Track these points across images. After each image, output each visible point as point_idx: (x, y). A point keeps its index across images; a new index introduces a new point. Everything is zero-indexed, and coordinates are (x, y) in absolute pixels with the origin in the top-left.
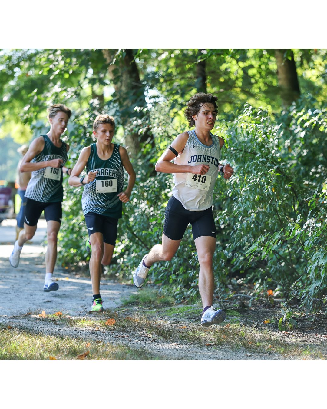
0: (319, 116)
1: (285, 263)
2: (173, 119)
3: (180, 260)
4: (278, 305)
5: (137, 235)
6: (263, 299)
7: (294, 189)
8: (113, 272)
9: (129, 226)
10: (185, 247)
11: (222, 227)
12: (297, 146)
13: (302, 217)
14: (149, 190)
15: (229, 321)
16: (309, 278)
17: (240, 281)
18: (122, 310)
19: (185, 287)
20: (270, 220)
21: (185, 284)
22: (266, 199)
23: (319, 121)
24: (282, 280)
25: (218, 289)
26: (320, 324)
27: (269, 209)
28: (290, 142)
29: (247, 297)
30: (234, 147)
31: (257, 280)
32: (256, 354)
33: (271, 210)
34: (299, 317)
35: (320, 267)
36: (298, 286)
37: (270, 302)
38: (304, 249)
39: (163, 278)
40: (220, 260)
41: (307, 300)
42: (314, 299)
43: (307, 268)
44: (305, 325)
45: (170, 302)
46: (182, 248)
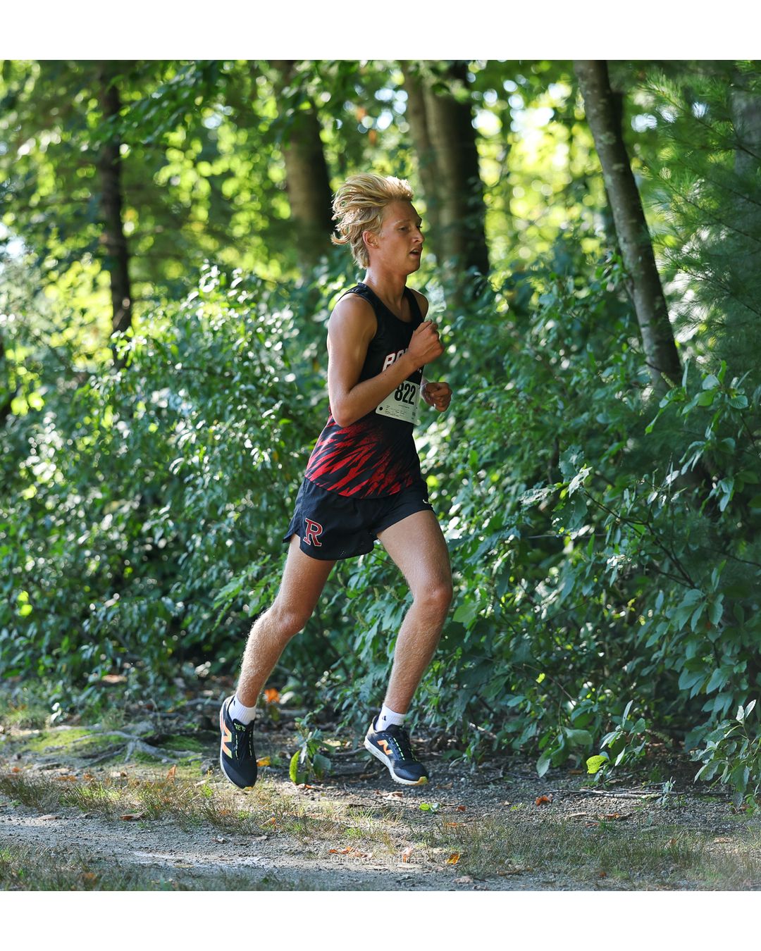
4: (290, 724)
10: (73, 591)
11: (162, 544)
15: (176, 761)
16: (359, 661)
17: (202, 669)
19: (74, 684)
20: (270, 527)
21: (74, 678)
22: (261, 479)
24: (298, 664)
25: (152, 688)
27: (265, 503)
28: (317, 348)
30: (183, 362)
32: (238, 838)
33: (270, 503)
34: (338, 751)
35: (385, 635)
36: (334, 680)
37: (270, 716)
38: (348, 594)
39: (22, 664)
40: (154, 621)
41: (356, 712)
42: (373, 709)
43: (354, 639)
44: (350, 769)
45: (39, 720)
46: (67, 595)
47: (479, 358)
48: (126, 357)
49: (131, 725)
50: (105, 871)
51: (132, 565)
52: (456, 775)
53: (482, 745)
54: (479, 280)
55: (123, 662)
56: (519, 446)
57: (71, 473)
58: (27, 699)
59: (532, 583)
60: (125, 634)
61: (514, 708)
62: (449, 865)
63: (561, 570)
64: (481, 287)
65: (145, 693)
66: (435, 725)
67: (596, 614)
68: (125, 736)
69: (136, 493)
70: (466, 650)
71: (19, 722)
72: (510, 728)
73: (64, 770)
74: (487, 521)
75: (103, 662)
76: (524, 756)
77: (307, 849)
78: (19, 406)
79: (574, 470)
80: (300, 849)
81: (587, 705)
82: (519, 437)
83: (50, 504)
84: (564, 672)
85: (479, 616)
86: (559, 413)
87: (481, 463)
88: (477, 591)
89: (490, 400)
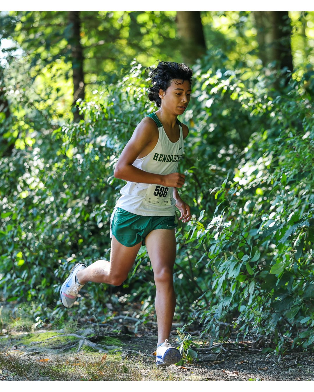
0: (230, 79)
1: (184, 276)
2: (34, 79)
3: (42, 270)
4: (174, 331)
7: (197, 176)
10: (49, 252)
11: (100, 225)
12: (201, 119)
13: (206, 214)
15: (107, 352)
16: (215, 295)
17: (123, 299)
19: (48, 306)
21: (48, 302)
23: (230, 86)
25: (93, 309)
26: (228, 356)
28: (193, 113)
29: (132, 320)
30: (117, 119)
31: (146, 297)
34: (201, 347)
35: (230, 281)
36: (200, 306)
38: (209, 256)
39: (19, 294)
41: (212, 324)
42: (222, 323)
43: (213, 282)
44: (208, 358)
45: (28, 326)
46: (45, 254)
47: (288, 120)
49: (81, 330)
51: (83, 238)
52: (269, 362)
53: (286, 345)
56: (310, 172)
57: (48, 183)
58: (21, 314)
61: (304, 324)
65: (89, 312)
66: (258, 333)
68: (78, 336)
69: (86, 196)
70: (277, 290)
71: (16, 327)
72: (302, 336)
78: (20, 144)
82: (310, 166)
83: (36, 201)
85: (285, 270)
87: (288, 181)
88: (283, 256)
89: (294, 145)
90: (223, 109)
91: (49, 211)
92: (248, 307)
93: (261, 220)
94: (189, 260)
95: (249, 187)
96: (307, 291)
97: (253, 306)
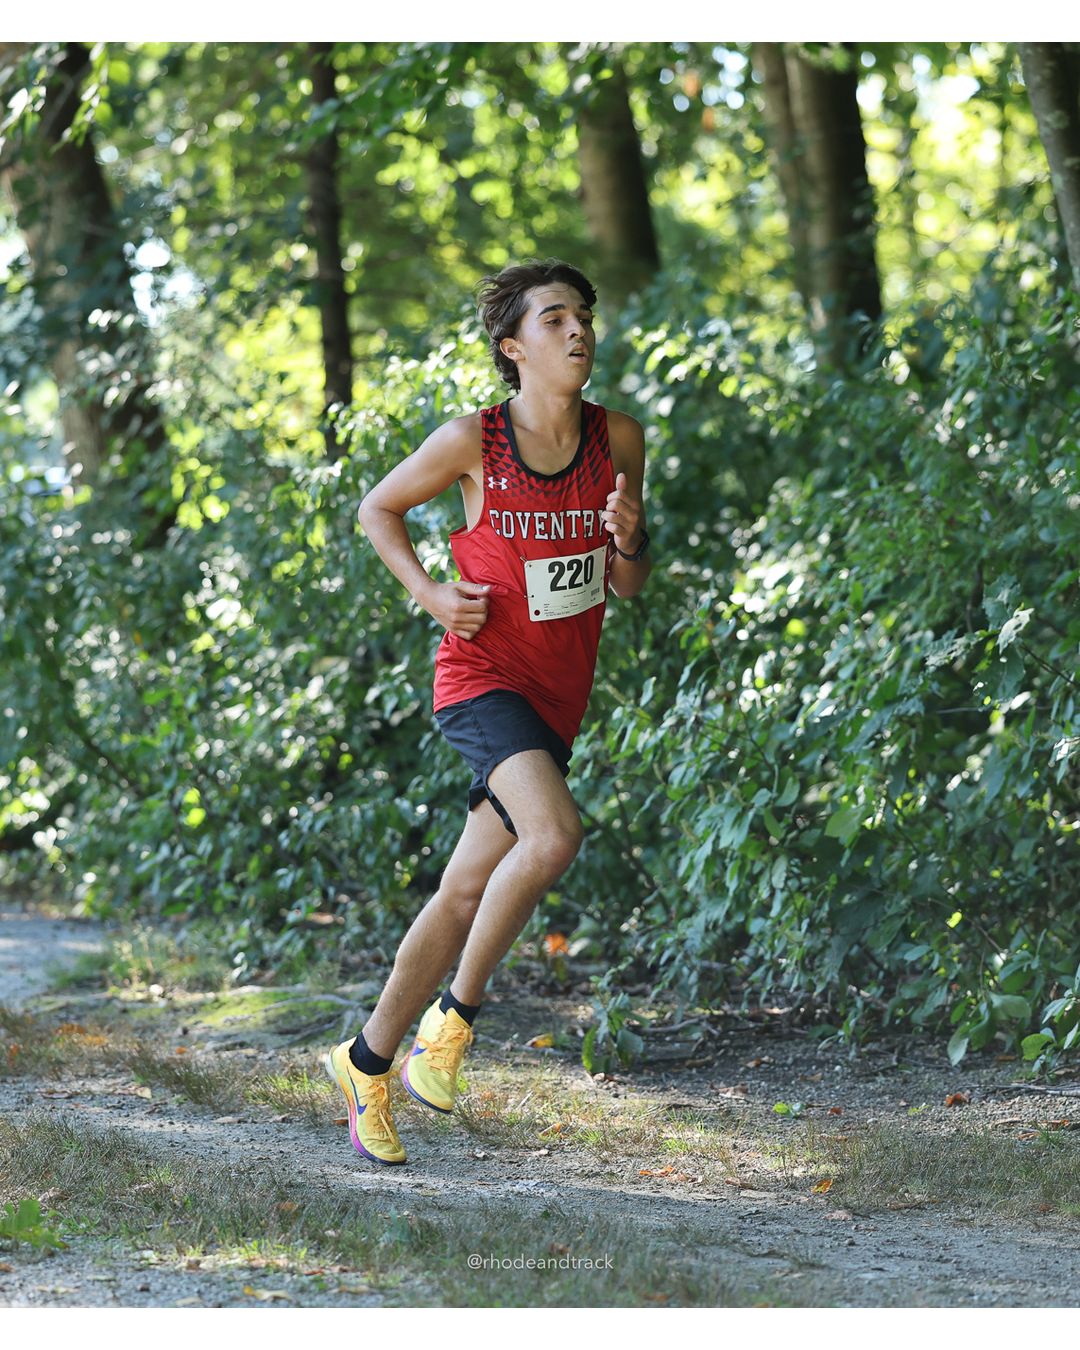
0: (717, 343)
4: (584, 986)
5: (103, 748)
6: (534, 965)
8: (22, 876)
9: (73, 717)
10: (266, 789)
13: (661, 686)
14: (142, 594)
16: (686, 892)
18: (49, 1003)
19: (266, 925)
21: (267, 916)
23: (719, 361)
24: (595, 898)
26: (723, 1047)
32: (506, 1152)
34: (653, 1026)
35: (723, 856)
36: (648, 922)
37: (554, 974)
38: (670, 794)
39: (190, 895)
40: (384, 833)
41: (681, 967)
42: (706, 963)
43: (679, 859)
44: (671, 1053)
45: (214, 977)
46: (258, 795)
47: (867, 444)
48: (348, 442)
49: (349, 988)
50: (310, 1200)
51: (351, 751)
52: (827, 1061)
53: (867, 1017)
54: (866, 329)
55: (338, 892)
56: (924, 575)
57: (262, 615)
58: (197, 948)
59: (944, 777)
60: (340, 855)
61: (913, 963)
62: (816, 1194)
63: (986, 759)
64: (870, 340)
65: (370, 939)
66: (798, 988)
67: (1037, 826)
68: (340, 1002)
70: (844, 877)
71: (185, 980)
72: (908, 993)
73: (251, 1052)
74: (876, 687)
75: (309, 893)
76: (928, 1034)
77: (608, 1168)
78: (189, 517)
79: (1005, 613)
80: (597, 1169)
81: (1022, 960)
82: (926, 562)
83: (231, 662)
84: (988, 912)
85: (863, 828)
86: (982, 528)
87: (867, 602)
88: (860, 790)
89: (881, 507)
90: (703, 420)
91: (263, 685)
92: (769, 922)
93: (799, 702)
94: (621, 805)
95: (770, 617)
96: (920, 880)
97: (783, 918)
